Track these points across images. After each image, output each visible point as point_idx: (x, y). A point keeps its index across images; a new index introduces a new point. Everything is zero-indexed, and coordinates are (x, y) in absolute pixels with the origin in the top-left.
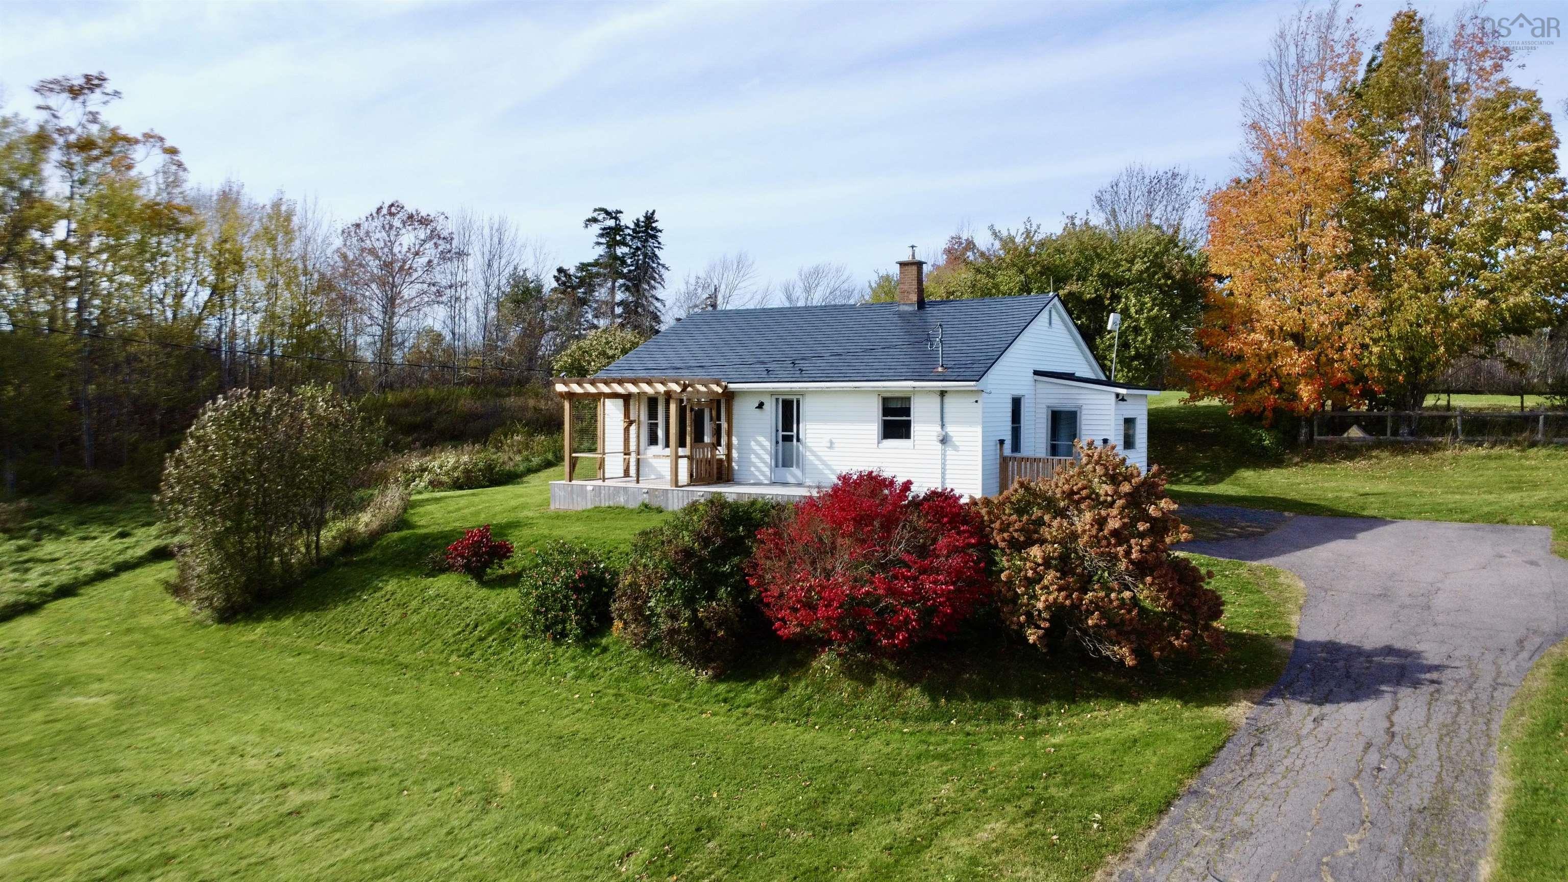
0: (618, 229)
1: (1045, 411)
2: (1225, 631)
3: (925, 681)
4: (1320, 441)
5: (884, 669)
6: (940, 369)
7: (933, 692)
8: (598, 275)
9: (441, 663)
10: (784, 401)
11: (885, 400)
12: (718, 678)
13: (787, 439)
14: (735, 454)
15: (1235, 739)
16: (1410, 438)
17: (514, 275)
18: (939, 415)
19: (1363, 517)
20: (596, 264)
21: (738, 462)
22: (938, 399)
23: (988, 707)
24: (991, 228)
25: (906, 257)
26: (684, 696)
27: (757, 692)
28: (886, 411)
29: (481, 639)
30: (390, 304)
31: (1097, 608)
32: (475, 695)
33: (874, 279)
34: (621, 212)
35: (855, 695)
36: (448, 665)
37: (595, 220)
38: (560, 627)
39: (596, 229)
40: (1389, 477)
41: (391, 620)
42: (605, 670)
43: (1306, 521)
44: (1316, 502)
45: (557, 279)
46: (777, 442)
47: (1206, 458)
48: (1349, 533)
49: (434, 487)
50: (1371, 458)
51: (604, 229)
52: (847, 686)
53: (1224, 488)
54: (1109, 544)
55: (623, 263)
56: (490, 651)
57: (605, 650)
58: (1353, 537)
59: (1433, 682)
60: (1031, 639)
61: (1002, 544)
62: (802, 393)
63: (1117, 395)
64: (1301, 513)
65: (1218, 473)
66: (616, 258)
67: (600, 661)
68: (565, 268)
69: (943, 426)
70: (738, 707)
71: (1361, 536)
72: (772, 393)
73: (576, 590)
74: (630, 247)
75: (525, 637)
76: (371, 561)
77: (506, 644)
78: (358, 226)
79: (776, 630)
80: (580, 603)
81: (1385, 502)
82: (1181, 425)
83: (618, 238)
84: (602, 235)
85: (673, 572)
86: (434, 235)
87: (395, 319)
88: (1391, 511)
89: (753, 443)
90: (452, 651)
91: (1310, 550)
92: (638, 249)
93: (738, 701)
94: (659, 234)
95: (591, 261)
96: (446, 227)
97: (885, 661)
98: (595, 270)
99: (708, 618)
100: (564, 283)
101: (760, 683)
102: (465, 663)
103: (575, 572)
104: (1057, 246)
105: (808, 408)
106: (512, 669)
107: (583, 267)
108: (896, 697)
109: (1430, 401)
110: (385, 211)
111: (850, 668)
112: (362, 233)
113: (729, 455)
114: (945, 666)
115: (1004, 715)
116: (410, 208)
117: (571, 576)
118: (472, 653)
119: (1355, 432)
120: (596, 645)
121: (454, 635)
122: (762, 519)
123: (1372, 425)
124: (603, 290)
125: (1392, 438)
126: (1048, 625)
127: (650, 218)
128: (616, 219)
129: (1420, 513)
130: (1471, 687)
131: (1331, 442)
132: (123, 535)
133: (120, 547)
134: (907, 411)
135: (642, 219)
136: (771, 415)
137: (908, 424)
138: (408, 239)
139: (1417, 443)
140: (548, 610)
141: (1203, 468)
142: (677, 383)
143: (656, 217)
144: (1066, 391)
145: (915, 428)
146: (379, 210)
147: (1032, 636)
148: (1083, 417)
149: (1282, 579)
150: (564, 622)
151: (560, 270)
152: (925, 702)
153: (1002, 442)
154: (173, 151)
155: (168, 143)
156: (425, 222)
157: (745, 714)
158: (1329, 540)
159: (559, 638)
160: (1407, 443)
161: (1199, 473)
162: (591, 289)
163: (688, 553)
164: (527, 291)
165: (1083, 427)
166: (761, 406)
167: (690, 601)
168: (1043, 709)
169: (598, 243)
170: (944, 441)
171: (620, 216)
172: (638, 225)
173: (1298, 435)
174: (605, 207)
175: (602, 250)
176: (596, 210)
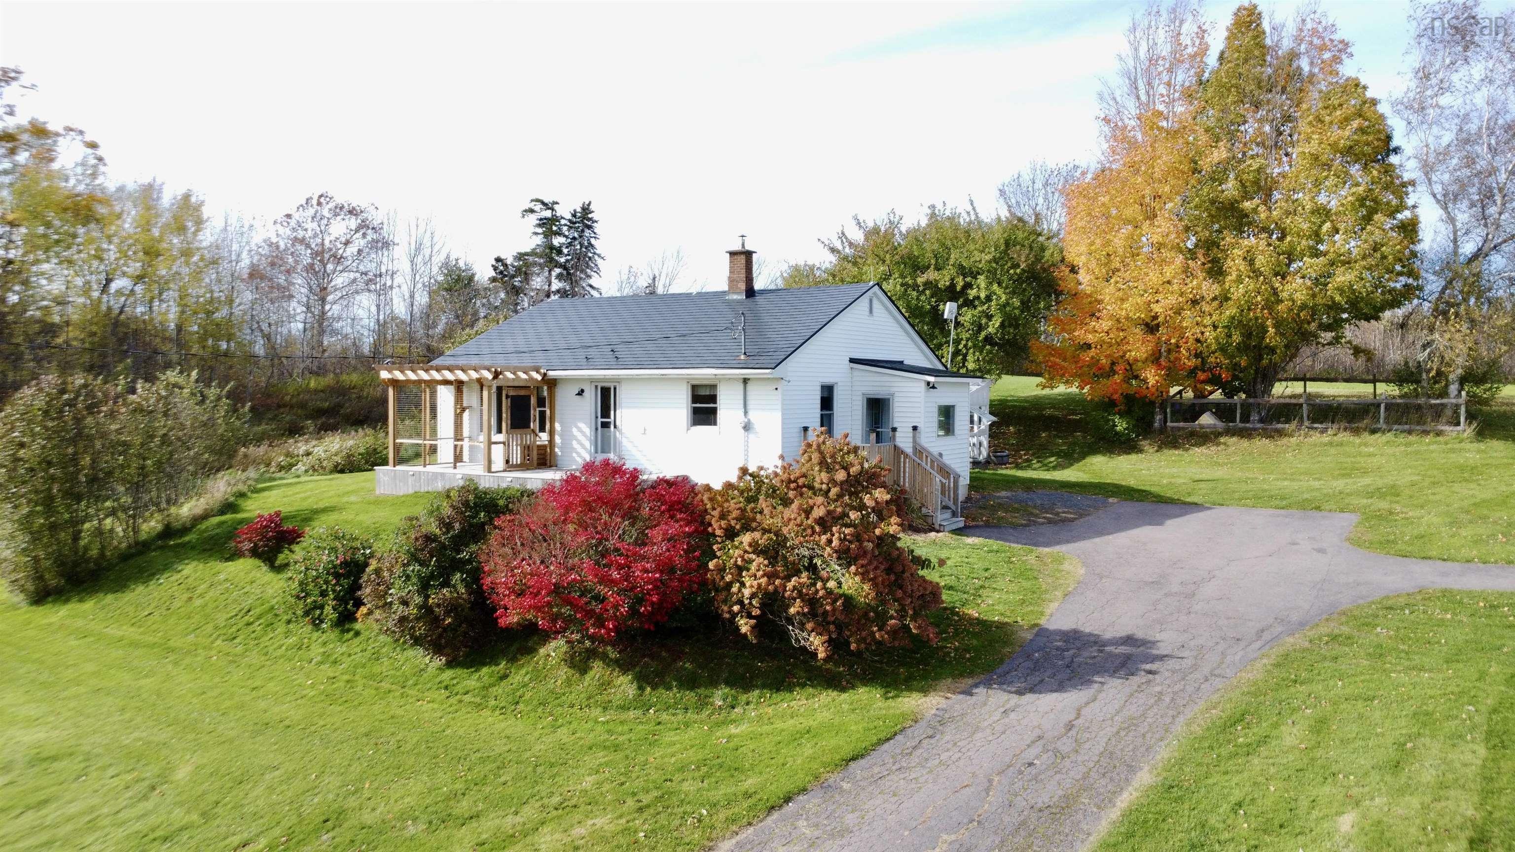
0: (554, 220)
1: (860, 398)
2: (977, 619)
3: (637, 669)
4: (1173, 428)
5: (604, 657)
6: (743, 357)
7: (644, 680)
8: (535, 264)
9: (204, 648)
10: (602, 388)
11: (694, 387)
12: (450, 665)
13: (605, 425)
14: (558, 440)
15: (909, 732)
16: (1259, 425)
17: (446, 264)
18: (742, 402)
19: (1185, 503)
20: (533, 253)
21: (561, 448)
22: (741, 386)
23: (690, 696)
24: (856, 218)
25: (737, 247)
26: (411, 682)
27: (479, 678)
28: (696, 398)
29: (249, 624)
30: (322, 293)
31: (801, 595)
32: (217, 680)
33: (785, 267)
34: (557, 203)
35: (568, 682)
36: (211, 649)
37: (532, 211)
38: (318, 612)
39: (533, 219)
40: (1232, 463)
41: (177, 604)
42: (350, 655)
43: (1129, 508)
44: (1147, 488)
45: (495, 268)
46: (597, 429)
47: (1064, 444)
48: (1157, 520)
49: (315, 470)
50: (1218, 444)
51: (541, 219)
52: (564, 672)
53: (1071, 474)
54: (814, 532)
55: (559, 252)
56: (253, 635)
57: (357, 634)
58: (1160, 524)
59: (1150, 672)
60: (744, 629)
61: (718, 532)
62: (619, 380)
63: (928, 383)
64: (1126, 500)
65: (1070, 458)
66: (552, 248)
67: (348, 646)
68: (503, 257)
69: (746, 413)
70: (457, 694)
71: (1169, 523)
72: (592, 380)
73: (337, 576)
74: (567, 237)
75: (289, 622)
76: (183, 545)
77: (269, 629)
78: (289, 216)
79: (497, 618)
80: (338, 588)
81: (1214, 489)
82: (1048, 412)
83: (554, 228)
84: (539, 225)
85: (414, 557)
86: (363, 226)
87: (327, 307)
88: (1214, 497)
89: (574, 430)
90: (219, 636)
91: (1110, 537)
92: (574, 239)
93: (458, 688)
94: (595, 225)
95: (528, 250)
96: (376, 217)
97: (609, 648)
98: (531, 259)
99: (438, 605)
100: (501, 273)
101: (485, 670)
102: (226, 647)
103: (337, 557)
104: (916, 236)
105: (624, 396)
106: (266, 654)
107: (520, 256)
108: (605, 685)
109: (1279, 389)
110: (315, 202)
111: (572, 657)
112: (293, 223)
113: (551, 441)
114: (664, 654)
115: (702, 704)
116: (339, 199)
117: (332, 561)
118: (234, 638)
119: (1207, 419)
120: (348, 631)
121: (227, 620)
122: (507, 506)
123: (1224, 412)
124: (539, 280)
125: (1241, 425)
126: (759, 612)
127: (586, 210)
128: (553, 210)
129: (1241, 500)
130: (1183, 679)
131: (1183, 428)
134: (713, 399)
135: (579, 210)
136: (590, 402)
137: (714, 411)
138: (339, 228)
139: (1263, 429)
140: (308, 595)
141: (1058, 454)
142: (489, 370)
143: (592, 207)
144: (878, 379)
145: (721, 415)
146: (308, 201)
147: (745, 626)
148: (896, 404)
149: (1066, 566)
150: (322, 607)
151: (498, 260)
152: (631, 691)
153: (806, 429)
154: (93, 146)
155: (88, 138)
156: (352, 212)
157: (460, 701)
158: (1136, 526)
159: (317, 623)
160: (1255, 429)
161: (1052, 459)
162: (527, 277)
163: (429, 538)
164: (459, 279)
165: (896, 415)
166: (581, 393)
167: (424, 587)
168: (743, 698)
169: (536, 234)
170: (747, 427)
171: (556, 207)
172: (574, 216)
173: (1152, 422)
174: (541, 198)
175: (539, 239)
176: (534, 201)
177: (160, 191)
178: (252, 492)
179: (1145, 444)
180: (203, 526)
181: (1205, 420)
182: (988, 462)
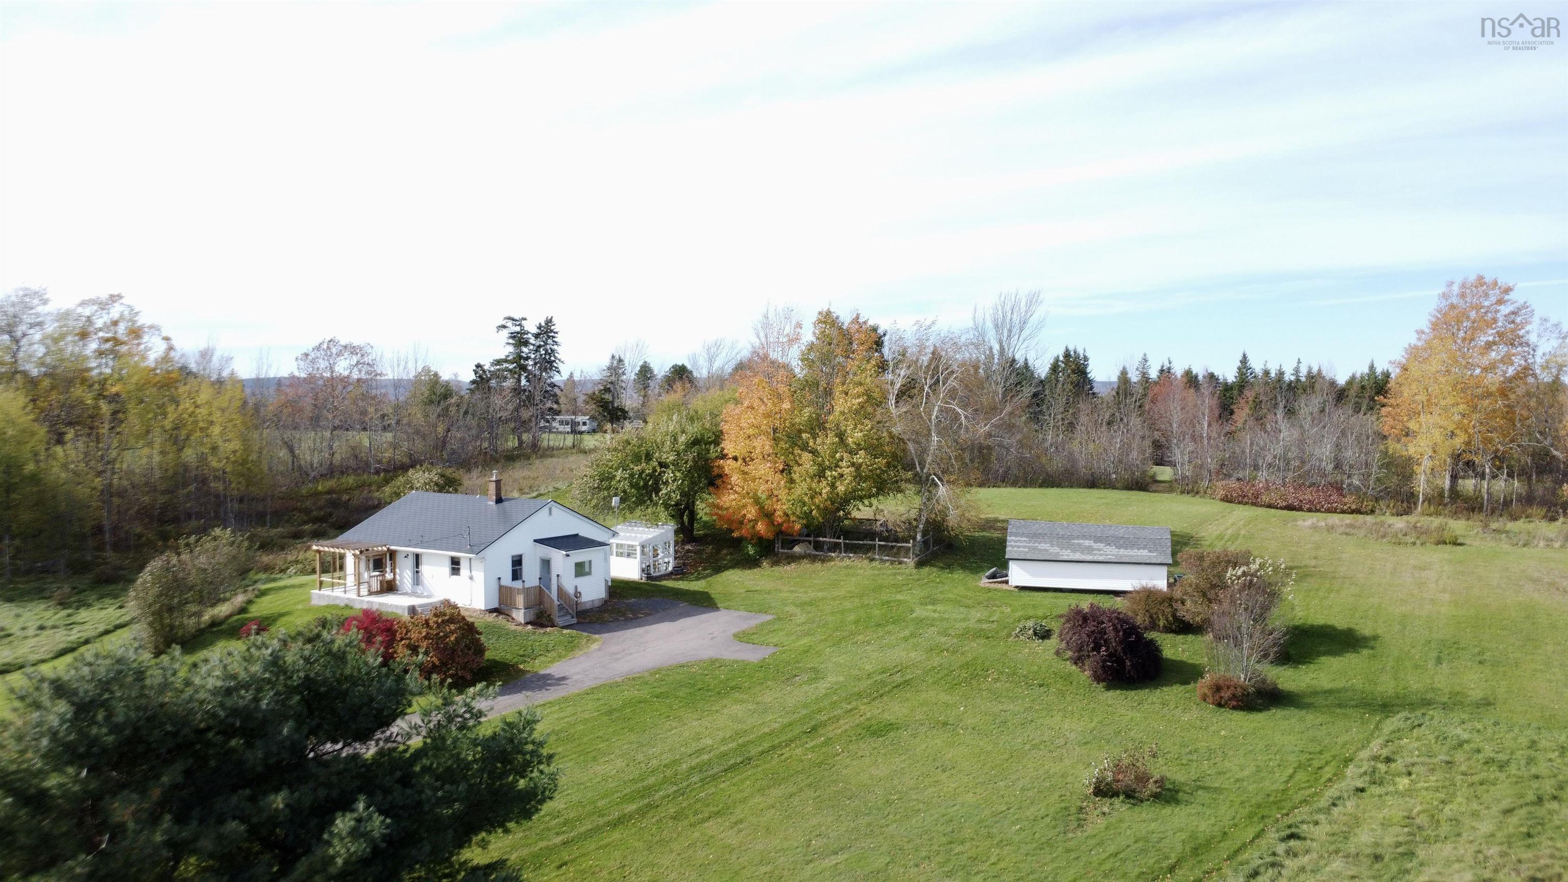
0: (522, 333)
1: (539, 559)
4: (781, 553)
6: (469, 547)
8: (507, 369)
10: (415, 556)
11: (451, 559)
13: (418, 573)
14: (398, 577)
18: (471, 564)
20: (505, 360)
21: (399, 581)
22: (469, 560)
28: (452, 564)
34: (525, 319)
37: (504, 327)
39: (505, 333)
45: (475, 373)
46: (414, 576)
48: (679, 618)
51: (511, 333)
55: (529, 357)
59: (547, 690)
62: (422, 553)
63: (564, 555)
64: (690, 604)
66: (522, 354)
68: (482, 363)
69: (471, 572)
72: (410, 552)
74: (533, 346)
78: (307, 355)
83: (523, 339)
84: (510, 338)
86: (362, 362)
89: (404, 574)
91: (639, 629)
92: (539, 347)
94: (556, 334)
95: (504, 357)
98: (504, 364)
100: (481, 376)
105: (424, 560)
107: (496, 363)
110: (325, 346)
113: (395, 579)
116: (344, 342)
124: (512, 380)
127: (549, 322)
128: (521, 325)
131: (786, 553)
132: (121, 607)
133: (119, 614)
134: (459, 565)
135: (543, 324)
136: (411, 561)
137: (459, 570)
143: (554, 319)
144: (548, 551)
145: (462, 571)
148: (554, 565)
149: (594, 645)
151: (478, 366)
153: (499, 578)
155: (164, 334)
162: (501, 380)
165: (555, 570)
166: (407, 557)
169: (509, 344)
170: (471, 578)
171: (523, 322)
172: (539, 328)
173: (774, 548)
174: (512, 316)
175: (511, 349)
176: (505, 318)
177: (212, 355)
178: (257, 597)
179: (764, 562)
180: (230, 621)
181: (797, 549)
182: (671, 573)
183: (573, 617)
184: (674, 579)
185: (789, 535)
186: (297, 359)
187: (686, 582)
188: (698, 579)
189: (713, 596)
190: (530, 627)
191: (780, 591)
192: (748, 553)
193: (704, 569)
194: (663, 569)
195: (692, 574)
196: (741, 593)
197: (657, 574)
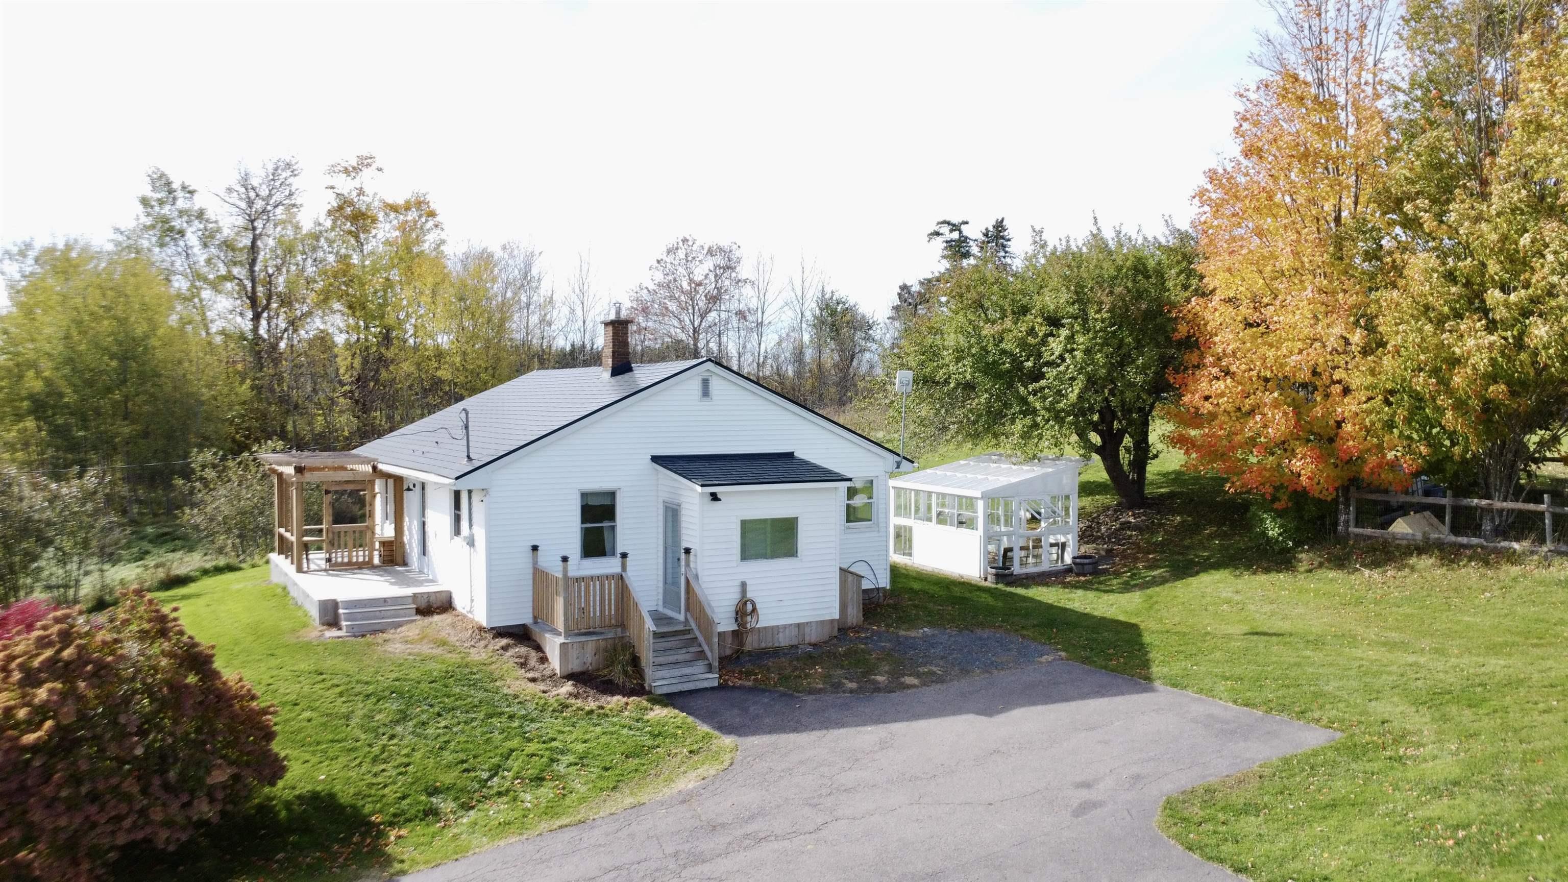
0: (963, 241)
1: (662, 506)
4: (1357, 535)
6: (465, 461)
10: (422, 485)
13: (424, 525)
17: (820, 298)
18: (468, 513)
22: (468, 496)
34: (967, 223)
37: (937, 234)
39: (939, 244)
46: (420, 528)
51: (947, 242)
68: (909, 284)
69: (471, 526)
78: (661, 261)
83: (963, 250)
84: (946, 249)
94: (1009, 243)
95: (935, 275)
98: (937, 284)
100: (906, 300)
105: (427, 495)
107: (926, 282)
119: (1404, 526)
127: (1000, 226)
128: (961, 230)
131: (1372, 537)
135: (991, 229)
136: (418, 498)
143: (1006, 223)
144: (672, 484)
148: (683, 518)
151: (903, 286)
164: (835, 312)
165: (682, 531)
166: (413, 488)
169: (943, 257)
171: (963, 227)
172: (986, 235)
173: (1335, 524)
174: (948, 219)
175: (945, 265)
176: (939, 223)
179: (1305, 557)
181: (1401, 527)
182: (1068, 570)
183: (710, 669)
184: (1066, 585)
185: (1378, 490)
186: (651, 268)
187: (1091, 595)
188: (1127, 588)
189: (1147, 639)
190: (568, 687)
191: (1353, 640)
192: (1264, 534)
193: (1151, 567)
194: (1048, 560)
195: (1117, 574)
196: (1228, 637)
197: (1031, 570)
